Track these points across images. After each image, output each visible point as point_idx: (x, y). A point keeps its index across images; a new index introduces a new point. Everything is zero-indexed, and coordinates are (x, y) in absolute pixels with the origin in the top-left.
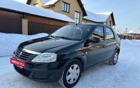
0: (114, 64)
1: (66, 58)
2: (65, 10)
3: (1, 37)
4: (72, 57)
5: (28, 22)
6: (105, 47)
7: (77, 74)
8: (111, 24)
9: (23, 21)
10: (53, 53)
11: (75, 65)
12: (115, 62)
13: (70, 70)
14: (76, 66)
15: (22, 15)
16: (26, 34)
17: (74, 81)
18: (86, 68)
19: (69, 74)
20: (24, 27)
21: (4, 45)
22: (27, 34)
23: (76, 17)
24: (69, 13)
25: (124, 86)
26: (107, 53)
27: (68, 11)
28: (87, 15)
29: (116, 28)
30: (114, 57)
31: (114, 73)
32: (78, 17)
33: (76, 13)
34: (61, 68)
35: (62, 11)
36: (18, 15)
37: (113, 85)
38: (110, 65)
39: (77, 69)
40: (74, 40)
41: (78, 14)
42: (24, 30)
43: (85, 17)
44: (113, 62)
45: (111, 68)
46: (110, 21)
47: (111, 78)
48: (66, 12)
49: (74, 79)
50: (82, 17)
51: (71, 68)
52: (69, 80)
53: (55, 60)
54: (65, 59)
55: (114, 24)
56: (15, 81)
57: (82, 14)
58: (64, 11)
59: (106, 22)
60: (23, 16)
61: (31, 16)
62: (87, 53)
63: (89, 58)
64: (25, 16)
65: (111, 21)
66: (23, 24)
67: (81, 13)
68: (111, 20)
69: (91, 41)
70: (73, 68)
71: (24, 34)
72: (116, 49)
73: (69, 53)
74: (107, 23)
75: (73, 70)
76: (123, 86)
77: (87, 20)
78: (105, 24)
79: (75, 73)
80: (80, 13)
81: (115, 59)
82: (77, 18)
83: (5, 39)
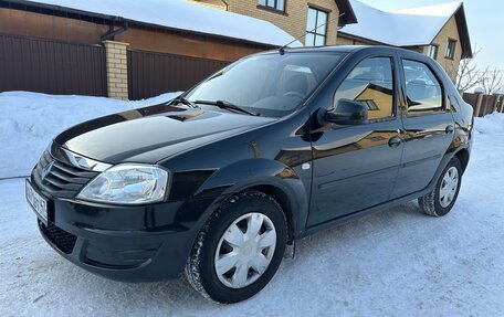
0: (442, 212)
1: (207, 185)
2: (271, 4)
3: (28, 107)
4: (237, 183)
5: (129, 53)
6: (398, 144)
7: (265, 252)
8: (452, 52)
9: (109, 50)
10: (152, 167)
11: (254, 215)
12: (445, 204)
13: (232, 234)
14: (256, 219)
15: (105, 29)
16: (122, 98)
17: (249, 276)
18: (306, 228)
19: (226, 249)
20: (114, 70)
21: (38, 136)
22: (127, 95)
23: (310, 27)
24: (287, 15)
25: (465, 305)
26: (404, 166)
27: (280, 7)
28: (354, 21)
29: (470, 66)
30: (440, 184)
31: (433, 251)
32: (321, 30)
33: (312, 13)
34: (184, 224)
35: (259, 7)
36: (91, 27)
37: (417, 299)
38: (426, 214)
39: (264, 228)
40: (258, 115)
41: (322, 16)
42: (115, 80)
43: (348, 29)
44: (437, 204)
45: (424, 226)
46: (452, 42)
47: (413, 270)
48: (274, 10)
49: (251, 271)
50: (334, 27)
51: (234, 228)
52: (229, 275)
53: (160, 195)
54: (205, 191)
55: (467, 52)
56: (41, 266)
57: (335, 15)
58: (266, 8)
59: (432, 44)
60: (111, 31)
61: (142, 32)
62: (306, 166)
63: (319, 187)
64: (115, 28)
65: (455, 41)
66: (110, 61)
67: (331, 14)
68: (455, 36)
69: (329, 118)
70: (243, 226)
71: (116, 97)
72: (450, 151)
73: (225, 165)
74: (437, 47)
75: (245, 235)
76: (458, 306)
77: (355, 39)
78: (429, 53)
79: (254, 246)
80: (327, 12)
81: (446, 192)
82: (315, 34)
83: (42, 115)
